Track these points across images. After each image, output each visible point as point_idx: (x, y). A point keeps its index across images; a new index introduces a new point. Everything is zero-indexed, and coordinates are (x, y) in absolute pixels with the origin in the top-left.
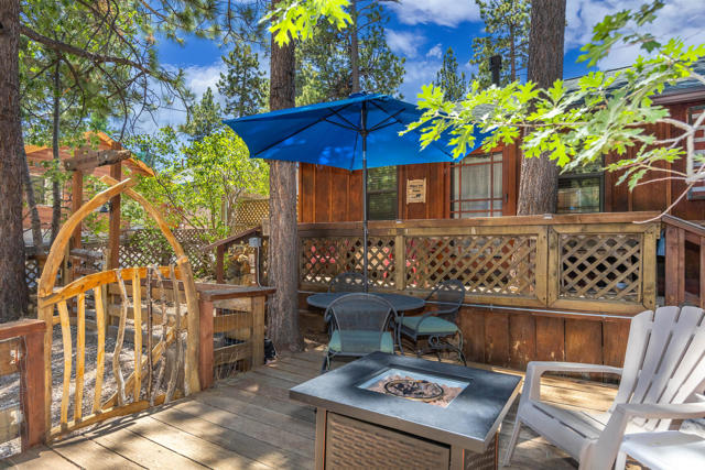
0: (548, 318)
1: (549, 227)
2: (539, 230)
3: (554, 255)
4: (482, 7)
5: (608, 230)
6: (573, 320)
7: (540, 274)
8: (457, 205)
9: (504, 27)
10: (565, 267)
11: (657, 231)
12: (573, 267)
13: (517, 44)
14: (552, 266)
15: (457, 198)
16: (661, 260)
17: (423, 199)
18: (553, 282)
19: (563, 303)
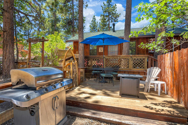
0: (131, 72)
1: (131, 57)
2: (130, 57)
3: (132, 62)
4: (102, 7)
5: (140, 57)
6: (135, 72)
7: (130, 65)
8: (109, 53)
9: (107, 13)
10: (134, 63)
11: (147, 58)
12: (135, 63)
13: (110, 17)
14: (132, 63)
15: (109, 51)
16: (148, 62)
17: (102, 51)
18: (132, 66)
19: (133, 69)
